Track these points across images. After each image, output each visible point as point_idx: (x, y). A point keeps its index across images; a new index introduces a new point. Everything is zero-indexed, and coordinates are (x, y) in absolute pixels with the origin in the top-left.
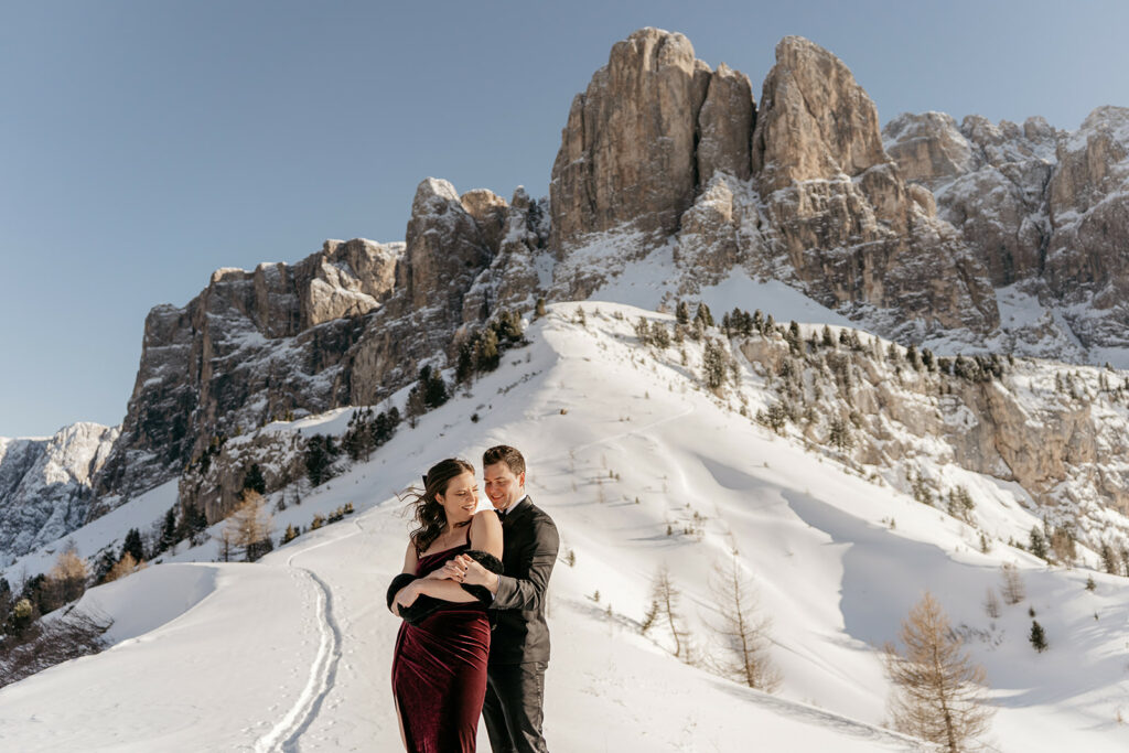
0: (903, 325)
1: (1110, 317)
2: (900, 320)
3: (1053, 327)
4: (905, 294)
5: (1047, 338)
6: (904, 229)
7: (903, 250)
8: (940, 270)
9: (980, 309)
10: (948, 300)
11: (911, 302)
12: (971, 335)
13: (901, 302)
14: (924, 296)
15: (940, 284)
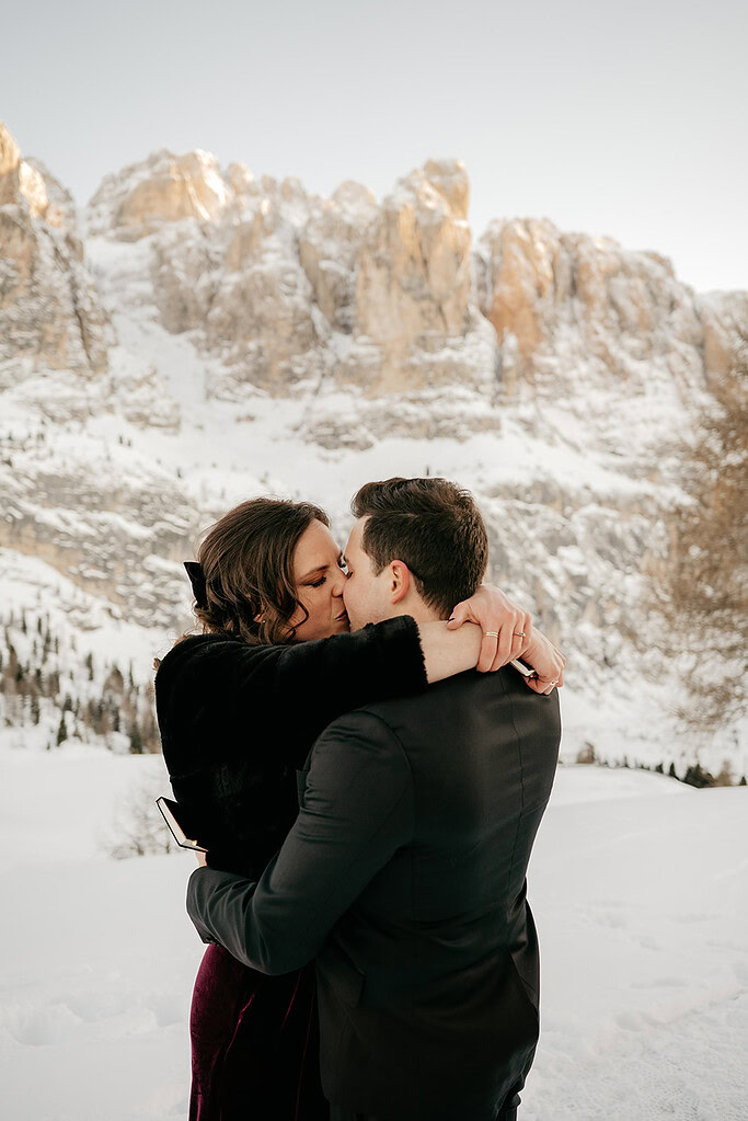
0: (9, 363)
1: (231, 375)
2: (7, 358)
3: (154, 380)
4: (15, 334)
5: (145, 388)
6: (25, 272)
7: (21, 293)
8: (53, 315)
9: (89, 357)
10: (57, 345)
11: (21, 342)
12: (73, 378)
13: (12, 341)
14: (33, 338)
15: (52, 329)
